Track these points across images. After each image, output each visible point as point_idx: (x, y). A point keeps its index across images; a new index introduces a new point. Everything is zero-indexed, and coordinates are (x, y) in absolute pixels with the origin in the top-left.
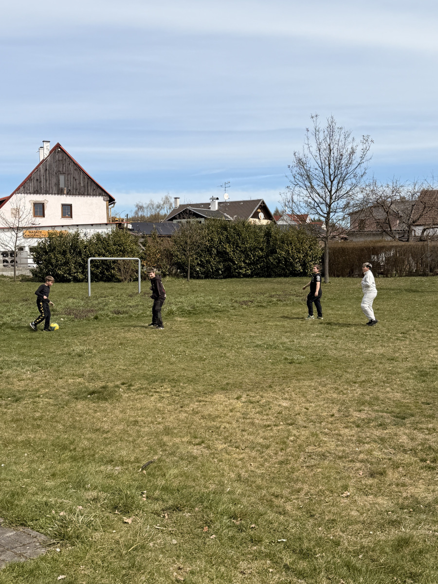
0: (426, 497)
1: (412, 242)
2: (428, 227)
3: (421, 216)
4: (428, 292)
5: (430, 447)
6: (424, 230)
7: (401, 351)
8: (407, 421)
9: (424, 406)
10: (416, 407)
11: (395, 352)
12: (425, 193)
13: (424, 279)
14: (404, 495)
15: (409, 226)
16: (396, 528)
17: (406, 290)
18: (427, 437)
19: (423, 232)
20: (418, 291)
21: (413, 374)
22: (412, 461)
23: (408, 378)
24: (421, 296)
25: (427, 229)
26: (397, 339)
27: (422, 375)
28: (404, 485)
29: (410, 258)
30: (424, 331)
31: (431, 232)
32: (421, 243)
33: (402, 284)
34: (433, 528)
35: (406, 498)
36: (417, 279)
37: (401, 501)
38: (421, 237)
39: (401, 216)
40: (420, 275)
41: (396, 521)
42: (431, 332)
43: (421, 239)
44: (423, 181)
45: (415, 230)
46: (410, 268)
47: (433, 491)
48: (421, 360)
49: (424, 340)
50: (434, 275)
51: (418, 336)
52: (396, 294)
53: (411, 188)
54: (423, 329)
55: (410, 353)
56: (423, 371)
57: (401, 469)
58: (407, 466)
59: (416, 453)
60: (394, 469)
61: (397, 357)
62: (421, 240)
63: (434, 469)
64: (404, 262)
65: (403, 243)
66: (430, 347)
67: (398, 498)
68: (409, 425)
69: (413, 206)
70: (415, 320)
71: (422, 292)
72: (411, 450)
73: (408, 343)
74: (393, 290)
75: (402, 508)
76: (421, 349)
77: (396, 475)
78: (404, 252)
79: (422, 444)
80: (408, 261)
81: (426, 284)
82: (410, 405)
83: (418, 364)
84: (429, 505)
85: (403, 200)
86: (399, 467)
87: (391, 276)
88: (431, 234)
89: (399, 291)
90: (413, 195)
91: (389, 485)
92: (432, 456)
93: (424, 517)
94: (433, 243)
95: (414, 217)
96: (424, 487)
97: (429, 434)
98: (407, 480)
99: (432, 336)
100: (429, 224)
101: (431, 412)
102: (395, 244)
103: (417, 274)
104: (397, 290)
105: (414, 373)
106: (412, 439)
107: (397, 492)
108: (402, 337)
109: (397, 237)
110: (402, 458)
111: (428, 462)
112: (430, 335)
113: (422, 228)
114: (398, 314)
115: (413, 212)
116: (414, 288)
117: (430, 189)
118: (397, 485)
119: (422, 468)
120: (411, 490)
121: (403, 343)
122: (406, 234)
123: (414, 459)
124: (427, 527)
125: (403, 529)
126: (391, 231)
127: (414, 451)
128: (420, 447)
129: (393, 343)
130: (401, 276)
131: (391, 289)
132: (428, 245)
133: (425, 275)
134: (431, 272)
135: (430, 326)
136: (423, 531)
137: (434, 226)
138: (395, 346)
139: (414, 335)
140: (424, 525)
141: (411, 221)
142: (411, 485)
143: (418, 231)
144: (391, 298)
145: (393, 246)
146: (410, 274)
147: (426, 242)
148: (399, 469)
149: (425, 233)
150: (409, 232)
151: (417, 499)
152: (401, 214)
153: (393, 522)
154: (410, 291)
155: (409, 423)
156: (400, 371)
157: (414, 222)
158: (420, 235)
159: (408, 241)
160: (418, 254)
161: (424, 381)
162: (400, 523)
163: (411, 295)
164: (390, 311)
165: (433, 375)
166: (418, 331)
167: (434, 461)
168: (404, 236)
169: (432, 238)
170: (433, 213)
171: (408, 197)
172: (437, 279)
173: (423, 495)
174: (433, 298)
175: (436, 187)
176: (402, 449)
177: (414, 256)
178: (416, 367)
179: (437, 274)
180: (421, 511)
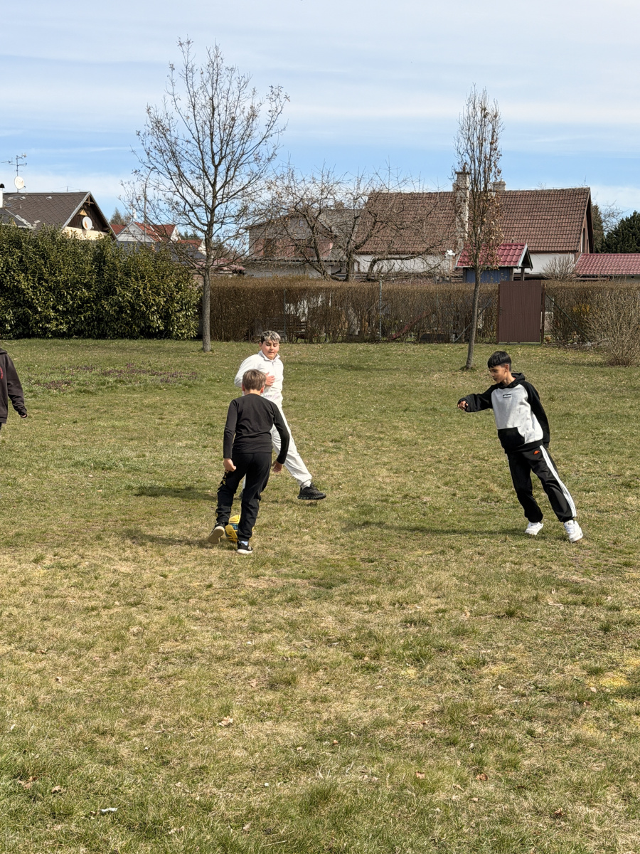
0: (360, 718)
1: (353, 283)
2: (380, 257)
3: (369, 236)
4: (378, 370)
5: (370, 634)
6: (374, 262)
7: (330, 472)
8: (335, 592)
9: (364, 566)
10: (351, 566)
11: (320, 473)
12: (376, 197)
13: (372, 347)
14: (325, 716)
15: (349, 255)
16: (308, 773)
17: (342, 367)
18: (366, 617)
19: (372, 266)
20: (363, 369)
21: (348, 511)
22: (340, 658)
23: (340, 518)
24: (367, 377)
25: (378, 260)
26: (325, 451)
27: (363, 513)
28: (325, 700)
29: (351, 311)
30: (369, 438)
31: (384, 266)
32: (369, 285)
33: (336, 355)
34: (370, 770)
35: (328, 722)
36: (361, 347)
37: (318, 727)
38: (368, 274)
39: (336, 236)
40: (366, 341)
41: (309, 761)
42: (381, 439)
43: (368, 278)
44: (372, 175)
45: (358, 262)
46: (349, 328)
47: (373, 707)
48: (362, 487)
49: (370, 452)
50: (388, 342)
51: (360, 445)
52: (326, 372)
53: (352, 187)
54: (368, 434)
55: (345, 475)
56: (364, 505)
57: (321, 673)
58: (331, 667)
59: (347, 645)
60: (309, 673)
61: (324, 483)
62: (369, 280)
63: (374, 669)
64: (339, 316)
65: (339, 284)
66: (377, 464)
67: (315, 722)
68: (338, 598)
69: (356, 218)
70: (356, 418)
71: (369, 369)
72: (339, 640)
73: (342, 457)
74: (321, 365)
75: (320, 740)
76: (363, 467)
77: (314, 684)
78: (342, 299)
79: (358, 629)
80: (348, 316)
81: (376, 355)
82: (342, 564)
83: (357, 494)
84: (365, 731)
85: (339, 208)
86: (318, 670)
87: (319, 342)
88: (385, 269)
89: (330, 367)
90: (355, 199)
91: (301, 702)
92: (373, 648)
93: (355, 751)
94: (389, 286)
95: (356, 239)
96: (357, 701)
97: (370, 611)
98: (330, 691)
99: (382, 446)
100: (381, 253)
101: (374, 574)
102: (325, 284)
103: (361, 339)
104: (327, 365)
105: (351, 508)
106: (342, 621)
107: (313, 712)
108: (334, 447)
109: (329, 273)
110: (324, 654)
111: (366, 659)
112: (379, 443)
113: (369, 258)
114: (328, 408)
115: (356, 229)
116: (355, 363)
117: (385, 191)
118: (314, 700)
119: (356, 670)
120: (337, 707)
121: (334, 457)
122: (344, 268)
123: (343, 654)
124: (360, 768)
125: (321, 775)
126: (318, 261)
127: (344, 642)
128: (354, 635)
129: (317, 458)
130: (334, 341)
131: (316, 364)
132: (379, 288)
133: (374, 340)
134: (383, 335)
135: (379, 429)
136: (354, 775)
137: (389, 256)
138: (321, 463)
139: (353, 443)
140: (356, 765)
141: (352, 245)
142: (337, 699)
143: (364, 263)
144: (317, 380)
145: (322, 288)
146: (350, 338)
147: (376, 284)
148: (318, 673)
149: (375, 268)
150: (350, 264)
151: (346, 721)
152: (335, 231)
153: (305, 764)
154: (349, 367)
155: (339, 595)
156: (327, 505)
157: (357, 247)
158: (367, 270)
159: (346, 280)
160: (363, 303)
161: (366, 523)
162: (315, 764)
163: (350, 375)
164: (315, 402)
165: (381, 512)
166: (359, 437)
167: (376, 656)
168: (340, 271)
169: (387, 277)
170: (389, 233)
171: (347, 202)
172: (393, 348)
173: (355, 715)
174: (385, 380)
175: (393, 188)
176: (324, 639)
177: (357, 306)
178: (354, 499)
179: (394, 340)
180: (351, 743)
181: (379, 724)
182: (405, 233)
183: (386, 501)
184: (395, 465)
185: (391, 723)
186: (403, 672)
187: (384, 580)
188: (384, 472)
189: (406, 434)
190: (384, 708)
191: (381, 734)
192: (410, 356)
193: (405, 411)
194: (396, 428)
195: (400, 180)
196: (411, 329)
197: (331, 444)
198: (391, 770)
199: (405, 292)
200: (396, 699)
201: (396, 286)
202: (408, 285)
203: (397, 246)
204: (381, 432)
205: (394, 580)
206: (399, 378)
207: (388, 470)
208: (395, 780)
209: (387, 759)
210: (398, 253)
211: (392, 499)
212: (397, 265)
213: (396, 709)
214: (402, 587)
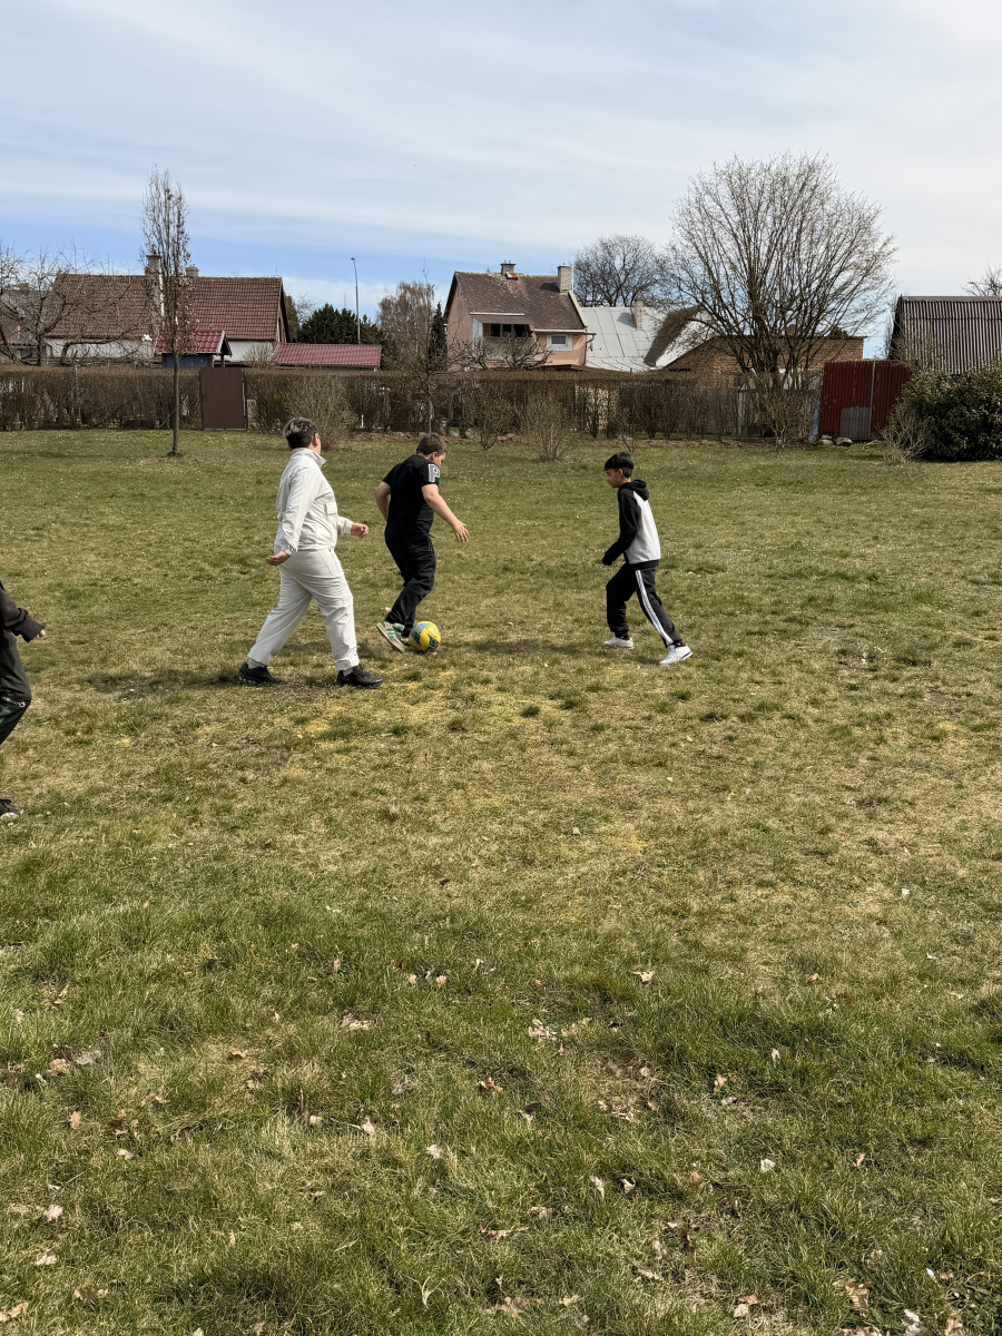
0: (75, 789)
1: (46, 367)
2: (74, 341)
3: (59, 319)
4: (80, 457)
5: (82, 711)
6: (67, 346)
7: (33, 560)
8: (44, 674)
9: (73, 648)
10: (60, 649)
11: (22, 561)
12: (63, 278)
13: (73, 434)
14: (37, 791)
15: (39, 337)
16: (21, 845)
17: (41, 454)
18: (78, 695)
19: (65, 350)
20: (64, 456)
21: (54, 597)
22: (51, 736)
23: (46, 604)
24: (68, 465)
25: (72, 344)
26: (26, 540)
27: (69, 598)
28: (35, 776)
29: (46, 397)
30: (74, 524)
31: (78, 350)
32: (63, 369)
33: (33, 443)
34: (86, 834)
35: (40, 796)
36: (60, 434)
37: (30, 802)
38: (61, 359)
39: (22, 318)
40: (65, 428)
41: (20, 834)
42: (87, 525)
43: (62, 362)
44: (57, 255)
45: (51, 347)
46: (46, 414)
47: (87, 777)
48: (69, 573)
49: (75, 538)
50: (89, 428)
51: (64, 532)
52: (23, 460)
53: (36, 266)
54: (73, 521)
55: (49, 562)
56: (72, 590)
57: (31, 752)
58: (41, 746)
59: (57, 723)
60: (18, 753)
61: (27, 571)
62: (63, 365)
63: (88, 743)
64: (34, 402)
65: (29, 368)
66: (84, 550)
67: (27, 799)
68: (47, 681)
69: (43, 299)
70: (59, 506)
71: (71, 456)
72: (49, 719)
73: (45, 545)
74: (17, 453)
75: (33, 813)
76: (69, 554)
77: (23, 762)
78: (39, 383)
79: (69, 708)
80: (43, 401)
81: (77, 443)
82: (50, 648)
83: (65, 581)
84: (79, 800)
85: (25, 290)
86: (27, 750)
87: (13, 429)
88: (80, 354)
89: (28, 455)
90: (40, 280)
91: (10, 781)
92: (84, 724)
93: (70, 819)
94: (85, 371)
95: (44, 321)
96: (70, 773)
97: (82, 690)
98: (42, 767)
99: (88, 532)
100: (74, 337)
101: (85, 656)
102: (14, 369)
103: (59, 425)
104: (25, 453)
105: (57, 594)
106: (52, 702)
107: (23, 790)
108: (36, 535)
109: (19, 357)
110: (33, 734)
111: (79, 734)
112: (85, 529)
113: (62, 342)
114: (28, 496)
115: (44, 311)
116: (55, 450)
117: (72, 272)
118: (24, 778)
119: (68, 745)
120: (49, 781)
121: (37, 545)
122: (35, 353)
123: (53, 733)
124: (75, 833)
125: (34, 846)
126: (5, 344)
127: (54, 720)
128: (65, 713)
129: (18, 546)
130: (30, 429)
131: (12, 452)
132: (74, 373)
133: (73, 427)
134: (83, 422)
135: (85, 516)
136: (67, 840)
137: (83, 340)
138: (22, 552)
139: (57, 530)
140: (71, 831)
141: (41, 328)
142: (49, 774)
143: (57, 347)
144: (13, 469)
145: (11, 373)
146: (47, 425)
147: (71, 369)
148: (28, 753)
149: (69, 352)
150: (41, 348)
151: (59, 794)
152: (22, 313)
153: (17, 837)
154: (47, 455)
155: (48, 677)
156: (32, 592)
157: (47, 330)
158: (59, 355)
159: (39, 364)
160: (58, 389)
161: (74, 607)
162: (27, 836)
163: (50, 463)
164: (13, 491)
165: (90, 596)
166: (63, 524)
167: (89, 730)
168: (30, 356)
169: (83, 362)
170: (79, 316)
171: (31, 281)
172: (95, 434)
173: (68, 787)
174: (88, 468)
175: (82, 268)
176: (33, 720)
177: (52, 392)
178: (60, 585)
179: (96, 426)
180: (65, 812)
181: (94, 792)
182: (98, 316)
183: (95, 584)
184: (103, 549)
185: (105, 790)
186: (117, 742)
187: (96, 659)
188: (93, 557)
189: (113, 520)
190: (98, 777)
191: (96, 801)
192: (113, 442)
193: (111, 497)
194: (102, 514)
195: (88, 260)
196: (113, 416)
197: (32, 532)
198: (106, 830)
199: (103, 378)
200: (111, 767)
201: (92, 371)
202: (105, 370)
203: (89, 330)
204: (87, 519)
205: (105, 658)
206: (104, 465)
207: (95, 555)
208: (111, 840)
209: (102, 822)
210: (92, 337)
211: (100, 583)
212: (93, 350)
213: (111, 776)
214: (114, 664)
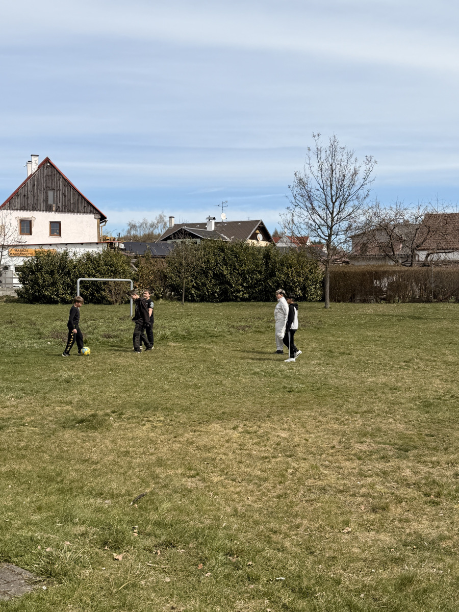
0: (430, 533)
1: (415, 267)
3: (425, 240)
4: (431, 319)
5: (434, 481)
6: (428, 255)
7: (404, 381)
8: (410, 454)
9: (427, 438)
10: (420, 439)
11: (397, 381)
12: (429, 217)
13: (427, 305)
14: (408, 531)
15: (413, 251)
16: (399, 565)
17: (409, 317)
18: (431, 470)
19: (427, 257)
20: (422, 318)
21: (416, 405)
22: (416, 496)
23: (411, 409)
24: (424, 324)
25: (431, 253)
26: (400, 368)
27: (425, 406)
28: (407, 521)
29: (414, 284)
30: (428, 360)
31: (435, 257)
32: (424, 269)
33: (405, 310)
34: (438, 566)
35: (409, 535)
36: (421, 305)
37: (404, 537)
38: (424, 262)
39: (404, 240)
40: (423, 302)
41: (399, 558)
42: (435, 361)
43: (425, 264)
44: (427, 204)
45: (418, 255)
46: (413, 294)
47: (438, 527)
48: (425, 390)
49: (428, 369)
50: (438, 302)
51: (422, 364)
52: (399, 320)
53: (414, 211)
54: (427, 358)
55: (413, 382)
56: (426, 401)
57: (404, 504)
58: (410, 501)
59: (419, 487)
60: (397, 503)
61: (400, 387)
62: (425, 265)
63: (438, 504)
64: (407, 287)
65: (406, 268)
66: (433, 376)
67: (401, 534)
68: (412, 458)
69: (417, 229)
70: (419, 348)
71: (426, 319)
72: (414, 484)
73: (411, 372)
74: (396, 316)
75: (405, 545)
76: (424, 378)
77: (399, 510)
78: (408, 277)
79: (426, 478)
80: (412, 287)
81: (430, 310)
82: (413, 437)
83: (421, 394)
84: (433, 542)
85: (406, 224)
86: (402, 502)
87: (394, 302)
88: (435, 259)
89: (402, 317)
90: (417, 219)
91: (392, 521)
92: (436, 490)
93: (428, 554)
94: (438, 269)
95: (417, 241)
96: (427, 523)
97: (433, 467)
98: (410, 515)
99: (436, 365)
100: (433, 249)
101: (434, 444)
102: (398, 268)
103: (420, 300)
104: (400, 316)
105: (417, 403)
106: (416, 473)
107: (400, 528)
108: (405, 365)
109: (400, 262)
110: (405, 493)
111: (432, 497)
112: (434, 363)
113: (425, 253)
114: (401, 342)
115: (417, 236)
116: (417, 315)
117: (435, 213)
118: (400, 521)
119: (425, 503)
120: (415, 526)
121: (406, 372)
122: (409, 259)
123: (417, 493)
124: (430, 565)
125: (406, 567)
126: (394, 255)
127: (417, 485)
128: (423, 482)
129: (395, 372)
130: (404, 302)
131: (393, 316)
132: (431, 270)
133: (428, 301)
134: (434, 298)
135: (434, 355)
136: (427, 569)
137: (438, 251)
138: (398, 375)
139: (417, 363)
140: (428, 562)
141: (415, 245)
142: (415, 521)
143: (422, 256)
144: (394, 325)
145: (396, 271)
146: (414, 300)
147: (429, 268)
148: (402, 504)
149: (429, 258)
150: (413, 256)
151: (420, 535)
152: (404, 237)
153: (396, 559)
154: (413, 317)
155: (413, 456)
156: (402, 401)
157: (417, 247)
158: (424, 259)
159: (411, 265)
160: (422, 280)
161: (427, 412)
162: (403, 560)
163: (414, 323)
164: (393, 338)
165: (437, 406)
166: (421, 359)
167: (438, 495)
168: (407, 260)
169: (436, 264)
170: (437, 238)
171: (411, 221)
172: (441, 305)
173: (427, 531)
174: (436, 325)
175: (440, 210)
176: (405, 483)
177: (418, 281)
178: (419, 397)
179: (441, 301)
180: (424, 549)
181: (442, 538)
182: (448, 237)
183: (440, 399)
184: (445, 377)
185: (450, 538)
186: (456, 506)
187: (441, 448)
188: (438, 381)
189: (451, 358)
190: (444, 528)
191: (443, 544)
192: (452, 310)
193: (450, 344)
194: (444, 354)
195: (445, 206)
196: (452, 295)
197: (404, 364)
198: (451, 567)
199: (448, 273)
200: (452, 523)
201: (442, 268)
202: (450, 268)
203: (443, 245)
204: (435, 357)
205: (447, 448)
206: (446, 324)
207: (440, 380)
208: (454, 574)
209: (448, 560)
210: (443, 249)
211: (443, 398)
212: (443, 256)
213: (452, 529)
214: (453, 453)
